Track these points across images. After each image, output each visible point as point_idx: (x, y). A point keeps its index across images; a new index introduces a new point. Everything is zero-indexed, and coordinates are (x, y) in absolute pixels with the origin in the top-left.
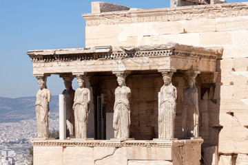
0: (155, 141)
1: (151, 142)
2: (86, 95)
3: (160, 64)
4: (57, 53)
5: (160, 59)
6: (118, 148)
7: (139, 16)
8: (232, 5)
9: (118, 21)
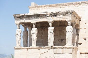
0: (65, 46)
1: (64, 46)
2: (36, 30)
3: (67, 18)
4: (25, 15)
5: (67, 16)
6: (50, 49)
7: (49, 7)
8: (85, 2)
9: (41, 8)
